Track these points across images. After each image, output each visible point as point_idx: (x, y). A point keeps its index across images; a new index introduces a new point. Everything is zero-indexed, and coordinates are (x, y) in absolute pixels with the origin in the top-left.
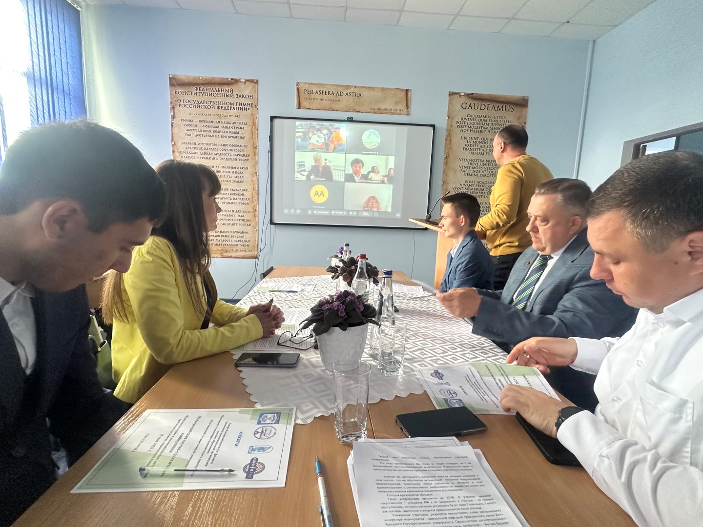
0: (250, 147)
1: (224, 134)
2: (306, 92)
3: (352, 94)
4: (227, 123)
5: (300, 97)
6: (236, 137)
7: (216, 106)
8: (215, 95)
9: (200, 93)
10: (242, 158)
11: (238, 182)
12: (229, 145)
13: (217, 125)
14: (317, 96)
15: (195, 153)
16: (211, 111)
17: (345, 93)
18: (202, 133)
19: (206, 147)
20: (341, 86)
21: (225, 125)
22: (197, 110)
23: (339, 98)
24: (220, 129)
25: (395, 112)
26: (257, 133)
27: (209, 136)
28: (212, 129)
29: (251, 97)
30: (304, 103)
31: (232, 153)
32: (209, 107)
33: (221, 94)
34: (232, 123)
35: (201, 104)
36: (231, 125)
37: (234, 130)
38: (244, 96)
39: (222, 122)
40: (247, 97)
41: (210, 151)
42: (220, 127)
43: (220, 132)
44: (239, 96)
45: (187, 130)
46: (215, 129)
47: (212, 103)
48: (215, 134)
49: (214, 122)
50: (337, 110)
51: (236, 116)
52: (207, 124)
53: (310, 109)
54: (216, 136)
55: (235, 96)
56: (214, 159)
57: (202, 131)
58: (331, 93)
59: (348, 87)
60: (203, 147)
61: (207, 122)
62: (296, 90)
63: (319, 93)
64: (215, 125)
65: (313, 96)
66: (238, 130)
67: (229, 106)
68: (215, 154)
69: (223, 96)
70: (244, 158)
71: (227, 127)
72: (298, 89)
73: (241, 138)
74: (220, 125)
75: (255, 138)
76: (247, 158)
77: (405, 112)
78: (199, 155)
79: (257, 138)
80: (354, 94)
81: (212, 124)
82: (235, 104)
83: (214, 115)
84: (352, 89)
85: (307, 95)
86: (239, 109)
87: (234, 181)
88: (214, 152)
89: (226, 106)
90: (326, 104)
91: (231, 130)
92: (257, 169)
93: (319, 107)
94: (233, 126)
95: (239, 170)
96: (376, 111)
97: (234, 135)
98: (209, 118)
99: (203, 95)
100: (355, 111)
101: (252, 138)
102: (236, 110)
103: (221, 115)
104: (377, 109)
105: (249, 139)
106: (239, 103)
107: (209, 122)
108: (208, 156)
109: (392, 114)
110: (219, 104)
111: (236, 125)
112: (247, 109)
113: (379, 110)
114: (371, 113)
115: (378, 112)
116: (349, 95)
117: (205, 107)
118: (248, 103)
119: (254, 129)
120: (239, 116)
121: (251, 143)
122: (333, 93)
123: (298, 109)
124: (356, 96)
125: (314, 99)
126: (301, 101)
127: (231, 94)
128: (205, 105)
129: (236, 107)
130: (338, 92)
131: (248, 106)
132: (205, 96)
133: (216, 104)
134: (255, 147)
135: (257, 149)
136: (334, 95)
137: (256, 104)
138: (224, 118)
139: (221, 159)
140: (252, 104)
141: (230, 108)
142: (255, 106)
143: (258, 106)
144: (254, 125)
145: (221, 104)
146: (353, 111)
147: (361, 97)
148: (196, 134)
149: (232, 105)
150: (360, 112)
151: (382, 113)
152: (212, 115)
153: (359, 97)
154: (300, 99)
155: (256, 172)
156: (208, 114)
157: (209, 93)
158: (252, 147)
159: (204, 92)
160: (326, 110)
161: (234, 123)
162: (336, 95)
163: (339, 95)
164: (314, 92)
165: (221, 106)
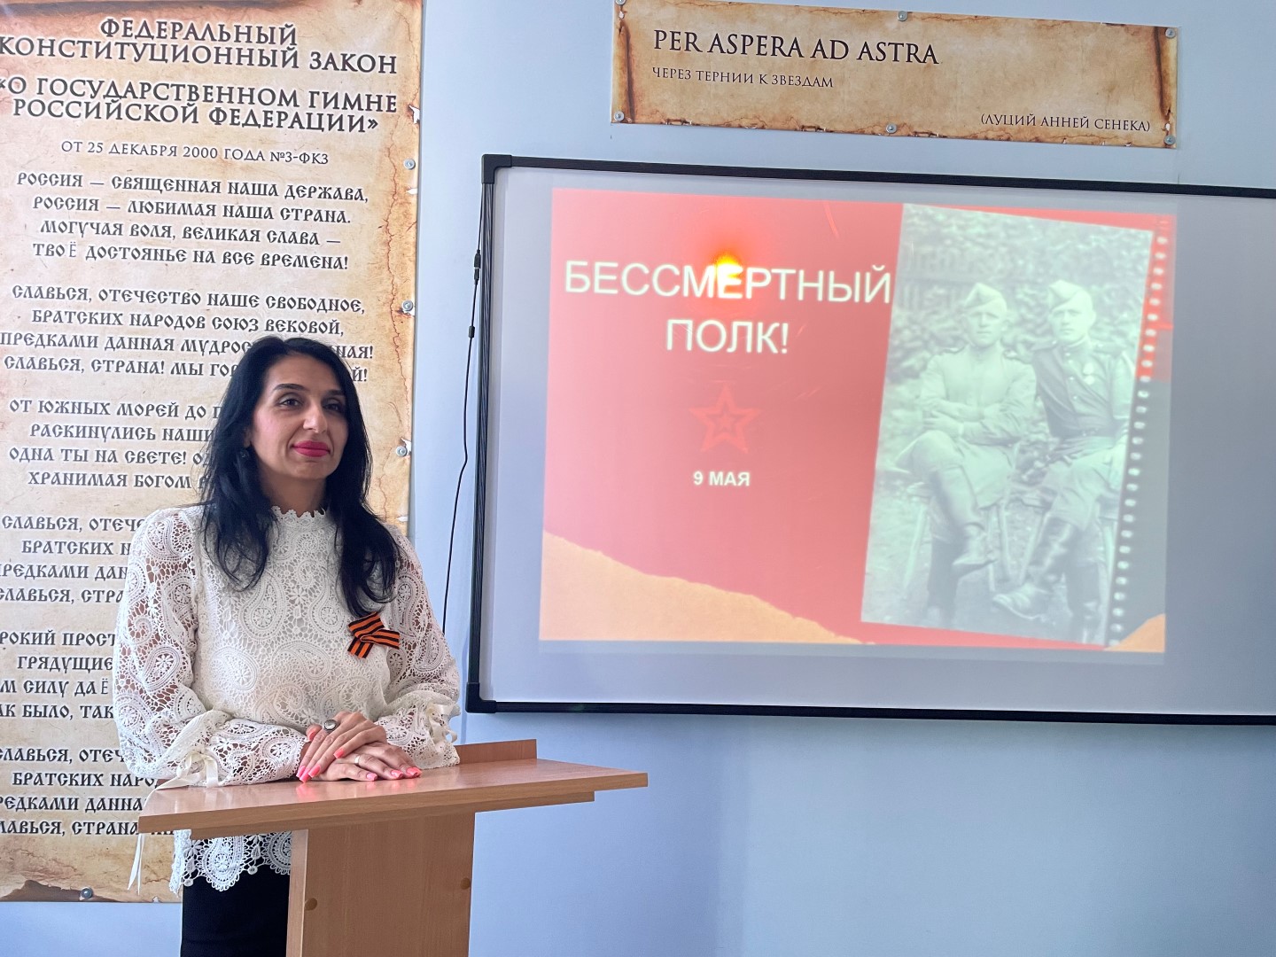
0: (373, 308)
1: (242, 247)
2: (665, 44)
3: (889, 50)
4: (260, 190)
5: (634, 67)
6: (301, 262)
7: (204, 109)
8: (201, 54)
9: (129, 50)
12: (262, 302)
13: (205, 199)
14: (719, 62)
15: (78, 341)
16: (179, 133)
17: (856, 49)
18: (126, 240)
19: (143, 309)
20: (838, 13)
21: (247, 201)
22: (107, 129)
23: (828, 68)
24: (220, 222)
25: (1104, 133)
26: (412, 240)
27: (159, 255)
28: (178, 223)
29: (386, 64)
30: (655, 95)
32: (169, 114)
33: (234, 54)
34: (282, 190)
35: (130, 99)
36: (277, 203)
37: (298, 227)
38: (353, 62)
39: (233, 188)
40: (367, 63)
41: (162, 333)
42: (220, 211)
43: (221, 234)
44: (323, 61)
45: (48, 227)
46: (193, 222)
47: (184, 93)
48: (191, 246)
49: (193, 186)
50: (818, 129)
51: (304, 158)
52: (153, 197)
53: (684, 122)
54: (198, 256)
55: (306, 60)
56: (179, 369)
57: (126, 231)
58: (786, 49)
59: (872, 17)
60: (126, 309)
61: (154, 185)
62: (613, 32)
63: (726, 45)
64: (194, 199)
65: (697, 61)
66: (311, 227)
67: (275, 108)
68: (189, 346)
69: (245, 61)
71: (255, 213)
72: (624, 31)
73: (327, 263)
74: (222, 199)
75: (403, 266)
76: (360, 363)
77: (1155, 132)
78: (100, 353)
79: (411, 265)
80: (902, 51)
81: (179, 198)
82: (303, 99)
83: (191, 153)
84: (893, 24)
85: (667, 58)
86: (325, 125)
88: (180, 336)
89: (259, 111)
90: (763, 98)
91: (277, 225)
92: (407, 423)
93: (726, 115)
94: (291, 204)
96: (1012, 130)
97: (295, 250)
98: (160, 168)
99: (140, 56)
100: (904, 131)
101: (384, 264)
102: (309, 127)
103: (230, 153)
104: (1014, 122)
105: (368, 268)
106: (326, 94)
107: (162, 187)
108: (150, 357)
109: (1093, 144)
110: (220, 101)
111: (304, 203)
112: (366, 124)
113: (1025, 123)
114: (986, 139)
115: (1022, 136)
116: (875, 53)
117: (149, 113)
118: (369, 96)
119: (398, 219)
120: (320, 159)
121: (380, 289)
122: (798, 49)
123: (624, 121)
124: (909, 60)
125: (703, 75)
126: (637, 86)
127: (284, 52)
128: (147, 106)
129: (310, 115)
130: (820, 42)
131: (369, 109)
132: (152, 59)
133: (206, 100)
134: (401, 311)
135: (411, 321)
136: (801, 56)
137: (410, 101)
138: (242, 168)
139: (217, 370)
140: (392, 100)
141: (275, 116)
142: (405, 110)
143: (420, 109)
144: (400, 201)
145: (230, 101)
146: (898, 133)
147: (935, 62)
148: (92, 248)
149: (288, 103)
150: (931, 134)
151: (1042, 137)
152: (181, 152)
153: (924, 62)
154: (634, 76)
155: (402, 434)
156: (159, 150)
157: (175, 47)
158: (386, 309)
159: (145, 45)
160: (763, 128)
161: (295, 194)
162: (813, 56)
163: (825, 57)
164: (705, 40)
165: (233, 111)
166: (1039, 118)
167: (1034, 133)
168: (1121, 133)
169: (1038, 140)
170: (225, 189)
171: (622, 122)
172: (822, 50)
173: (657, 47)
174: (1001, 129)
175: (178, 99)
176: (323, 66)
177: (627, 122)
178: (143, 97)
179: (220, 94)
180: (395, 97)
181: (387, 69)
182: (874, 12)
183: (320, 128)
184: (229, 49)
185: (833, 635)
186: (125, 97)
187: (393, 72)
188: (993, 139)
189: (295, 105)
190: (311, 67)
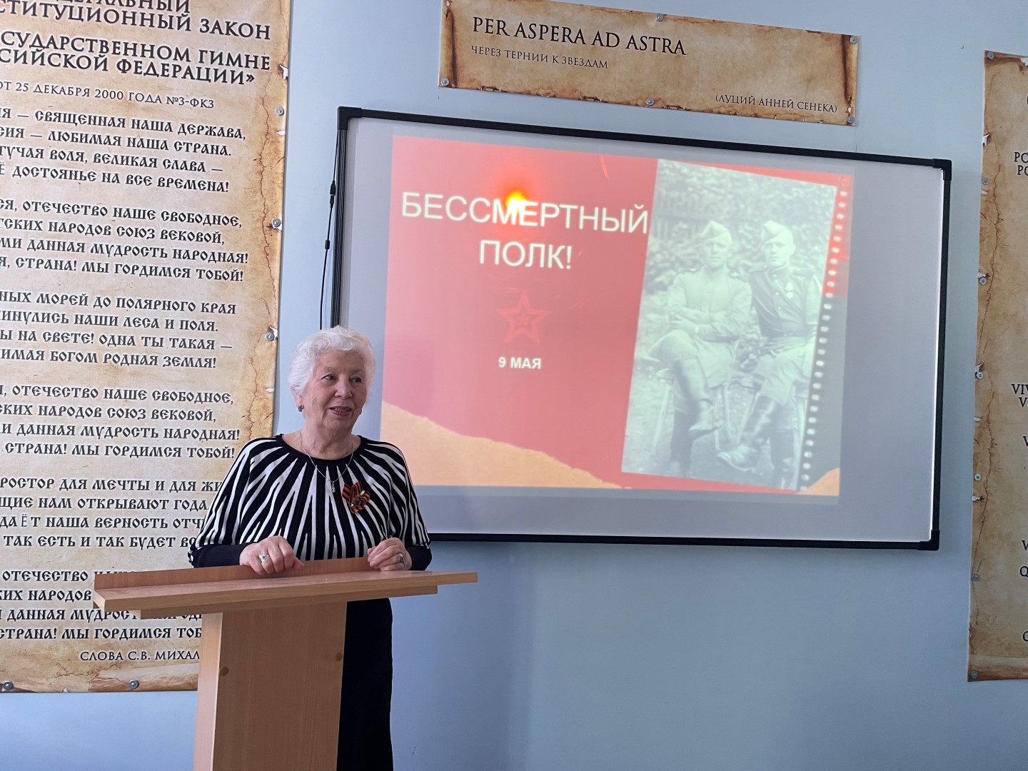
0: (248, 223)
1: (142, 172)
2: (481, 28)
3: (650, 43)
4: (157, 126)
5: (457, 44)
6: (191, 185)
7: (113, 60)
8: (112, 17)
9: (50, 9)
10: (213, 267)
11: (188, 362)
12: (158, 215)
13: (113, 132)
14: (522, 44)
15: (5, 243)
16: (93, 79)
17: (625, 39)
18: (46, 163)
19: (60, 218)
20: (612, 12)
21: (147, 135)
22: (32, 74)
23: (604, 54)
24: (124, 150)
25: (805, 112)
26: (281, 171)
27: (73, 175)
28: (90, 150)
29: (262, 32)
30: (473, 67)
31: (170, 246)
32: (84, 63)
33: (138, 17)
34: (176, 127)
35: (51, 49)
36: (172, 138)
37: (189, 157)
38: (235, 29)
39: (135, 124)
40: (246, 31)
41: (75, 238)
42: (124, 142)
43: (125, 160)
44: (211, 27)
46: (102, 150)
47: (97, 46)
48: (100, 169)
49: (102, 121)
50: (596, 100)
51: (194, 103)
52: (69, 128)
53: (495, 89)
54: (106, 178)
55: (197, 25)
56: (89, 267)
57: (47, 155)
58: (573, 37)
59: (637, 17)
60: (46, 218)
61: (71, 119)
62: (441, 16)
63: (528, 32)
64: (103, 131)
65: (505, 43)
66: (199, 158)
67: (171, 61)
68: (97, 249)
69: (147, 23)
70: (222, 267)
71: (153, 145)
72: (450, 15)
73: (212, 186)
74: (128, 133)
75: (273, 191)
76: (237, 267)
77: (840, 114)
78: (24, 253)
79: (279, 191)
80: (659, 44)
81: (90, 130)
82: (195, 55)
83: (101, 94)
84: (652, 23)
85: (482, 39)
86: (212, 77)
87: (172, 361)
88: (90, 241)
89: (158, 63)
90: (556, 74)
91: (172, 154)
92: (274, 314)
93: (527, 86)
94: (183, 139)
95: (197, 316)
96: (738, 107)
97: (185, 175)
98: (76, 106)
99: (60, 15)
100: (660, 104)
101: (258, 189)
102: (199, 78)
103: (133, 96)
104: (739, 101)
105: (245, 192)
106: (212, 53)
107: (77, 121)
108: (65, 257)
109: (795, 120)
110: (126, 54)
111: (193, 139)
112: (245, 78)
113: (748, 102)
114: (719, 113)
115: (745, 112)
116: (639, 44)
117: (67, 61)
118: (248, 56)
119: (270, 154)
120: (207, 104)
121: (254, 208)
122: (582, 38)
123: (449, 86)
124: (664, 51)
125: (510, 54)
126: (459, 59)
127: (179, 18)
128: (66, 56)
129: (199, 69)
130: (598, 34)
131: (247, 66)
132: (71, 18)
133: (114, 53)
134: (271, 226)
135: (279, 234)
136: (584, 43)
137: (280, 62)
138: (143, 109)
139: (120, 269)
140: (266, 60)
141: (171, 68)
142: (276, 69)
143: (288, 68)
144: (271, 140)
145: (134, 55)
146: (655, 106)
147: (683, 53)
148: (18, 168)
149: (181, 59)
150: (679, 108)
151: (760, 114)
152: (93, 94)
153: (675, 53)
154: (457, 52)
155: (270, 323)
156: (75, 91)
157: (89, 9)
158: (259, 224)
159: (65, 7)
160: (555, 96)
161: (186, 131)
162: (593, 44)
163: (602, 45)
164: (512, 26)
165: (137, 62)
166: (758, 99)
167: (754, 110)
168: (817, 113)
169: (756, 116)
170: (129, 124)
171: (447, 86)
172: (600, 40)
173: (475, 30)
174: (730, 106)
175: (91, 51)
176: (211, 30)
177: (451, 87)
178: (62, 48)
179: (126, 49)
180: (268, 58)
181: (263, 35)
182: (640, 13)
183: (207, 79)
184: (134, 13)
185: (601, 481)
186: (48, 47)
187: (267, 38)
188: (724, 114)
189: (188, 60)
190: (201, 31)
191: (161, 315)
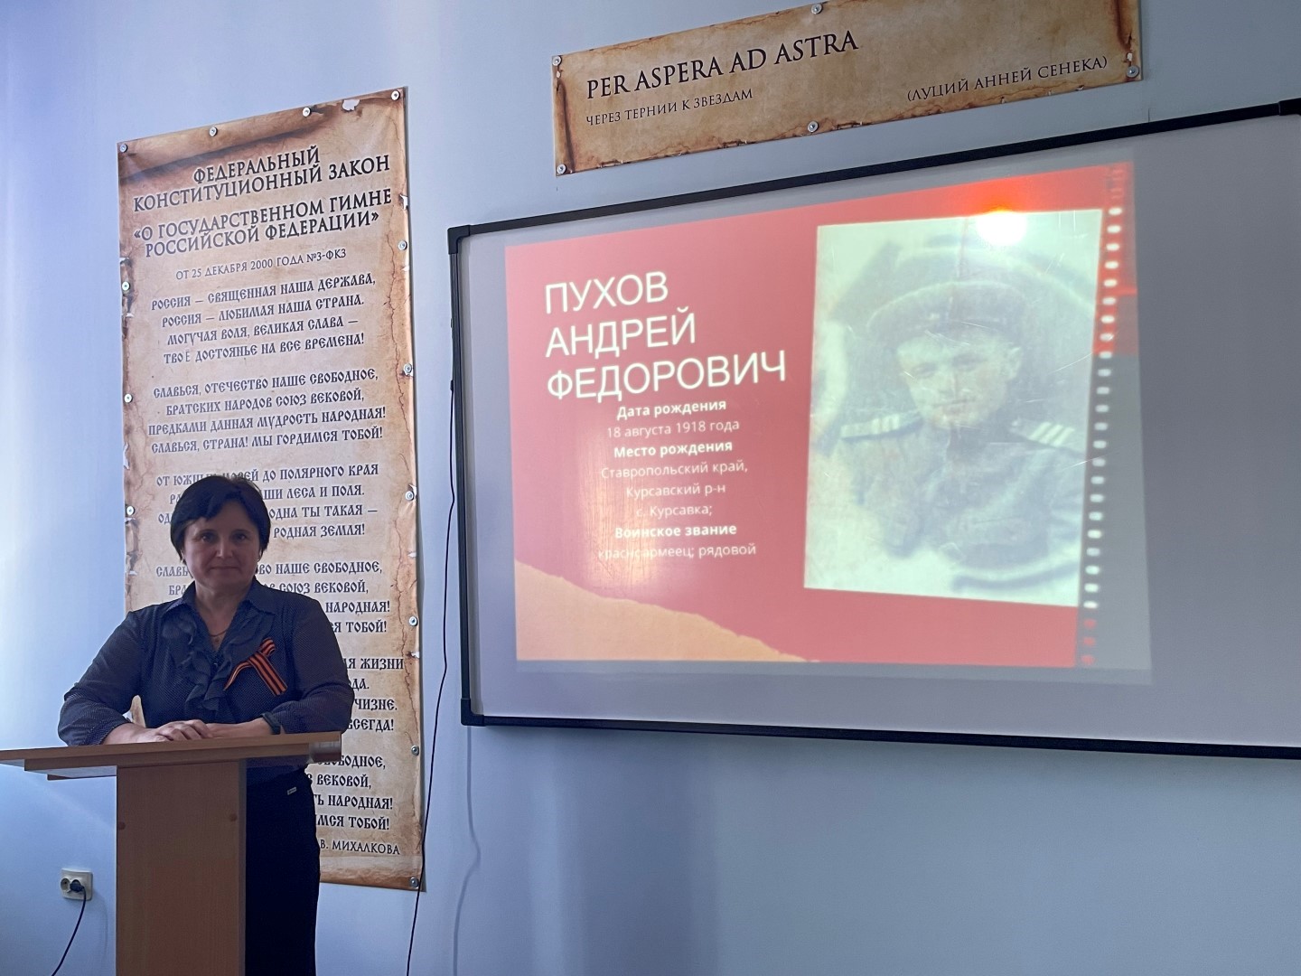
0: (383, 374)
2: (597, 92)
3: (806, 47)
4: (301, 287)
5: (571, 122)
7: (262, 228)
8: (258, 185)
9: (212, 190)
10: (355, 426)
11: (341, 531)
12: (307, 379)
13: (267, 302)
14: (645, 97)
15: (194, 427)
16: (248, 251)
17: (774, 53)
18: (220, 343)
19: (232, 396)
20: (752, 22)
21: (294, 298)
22: (203, 258)
23: (748, 79)
24: (277, 318)
25: (1050, 81)
27: (240, 351)
28: (250, 324)
29: (382, 163)
30: (592, 144)
31: (319, 409)
32: (240, 237)
33: (279, 179)
35: (216, 231)
36: (313, 296)
37: (328, 313)
38: (359, 167)
39: (284, 289)
40: (368, 166)
41: (245, 414)
42: (278, 309)
43: (278, 328)
44: (338, 171)
45: (172, 340)
46: (260, 321)
47: (249, 217)
48: (260, 341)
49: (258, 292)
50: (739, 143)
51: (329, 255)
52: (233, 306)
53: (616, 163)
54: (265, 349)
55: (326, 173)
56: (257, 442)
57: (219, 335)
58: (705, 70)
59: (786, 18)
60: (222, 398)
61: (235, 296)
62: (552, 91)
63: (651, 80)
64: (258, 303)
65: (625, 101)
66: (337, 312)
67: (308, 217)
68: (263, 422)
69: (286, 183)
70: (363, 425)
71: (301, 307)
72: (561, 88)
74: (278, 300)
75: (402, 334)
76: (376, 423)
77: (1115, 67)
78: (209, 435)
79: (409, 334)
80: (820, 44)
81: (249, 304)
82: (326, 206)
83: (258, 265)
84: (809, 19)
85: (599, 105)
86: (343, 224)
87: (328, 530)
88: (256, 415)
89: (297, 221)
90: (685, 123)
91: (315, 314)
92: (413, 470)
93: (654, 148)
95: (344, 481)
96: (942, 101)
97: (327, 333)
98: (237, 282)
99: (219, 194)
100: (827, 126)
101: (390, 336)
102: (332, 229)
103: (280, 260)
104: (944, 92)
105: (378, 341)
106: (341, 198)
107: (239, 297)
108: (238, 434)
109: (1037, 96)
110: (272, 220)
111: (332, 293)
112: (371, 217)
113: (957, 90)
114: (914, 116)
115: (953, 105)
116: (792, 52)
117: (228, 239)
118: (371, 193)
119: (397, 295)
120: (340, 254)
121: (388, 357)
122: (717, 67)
123: (567, 172)
124: (827, 53)
125: (631, 113)
126: (574, 137)
127: (311, 170)
128: (226, 233)
129: (331, 218)
130: (737, 56)
131: (372, 204)
132: (227, 195)
133: (263, 221)
134: (403, 374)
135: (411, 380)
136: (720, 73)
137: (400, 191)
138: (289, 273)
139: (281, 439)
140: (388, 193)
141: (308, 224)
142: (397, 199)
143: (408, 196)
144: (398, 279)
145: (279, 219)
146: (819, 131)
147: (855, 47)
148: (199, 352)
149: (316, 212)
150: (854, 124)
151: (977, 102)
152: (250, 266)
153: (843, 50)
154: (571, 128)
155: (409, 481)
156: (235, 267)
157: (240, 182)
158: (393, 373)
159: (222, 185)
160: (687, 153)
161: (325, 286)
162: (733, 71)
163: (743, 69)
164: (631, 80)
165: (280, 225)
166: (972, 80)
167: (968, 99)
168: (1072, 76)
169: (971, 106)
171: (565, 173)
172: (740, 63)
173: (590, 97)
174: (929, 103)
175: (245, 224)
176: (338, 175)
177: (569, 173)
178: (223, 227)
179: (272, 214)
180: (389, 190)
181: (383, 167)
182: (787, 12)
183: (339, 228)
184: (275, 176)
186: (212, 229)
187: (387, 169)
188: (921, 116)
189: (321, 212)
190: (331, 178)
191: (316, 483)
